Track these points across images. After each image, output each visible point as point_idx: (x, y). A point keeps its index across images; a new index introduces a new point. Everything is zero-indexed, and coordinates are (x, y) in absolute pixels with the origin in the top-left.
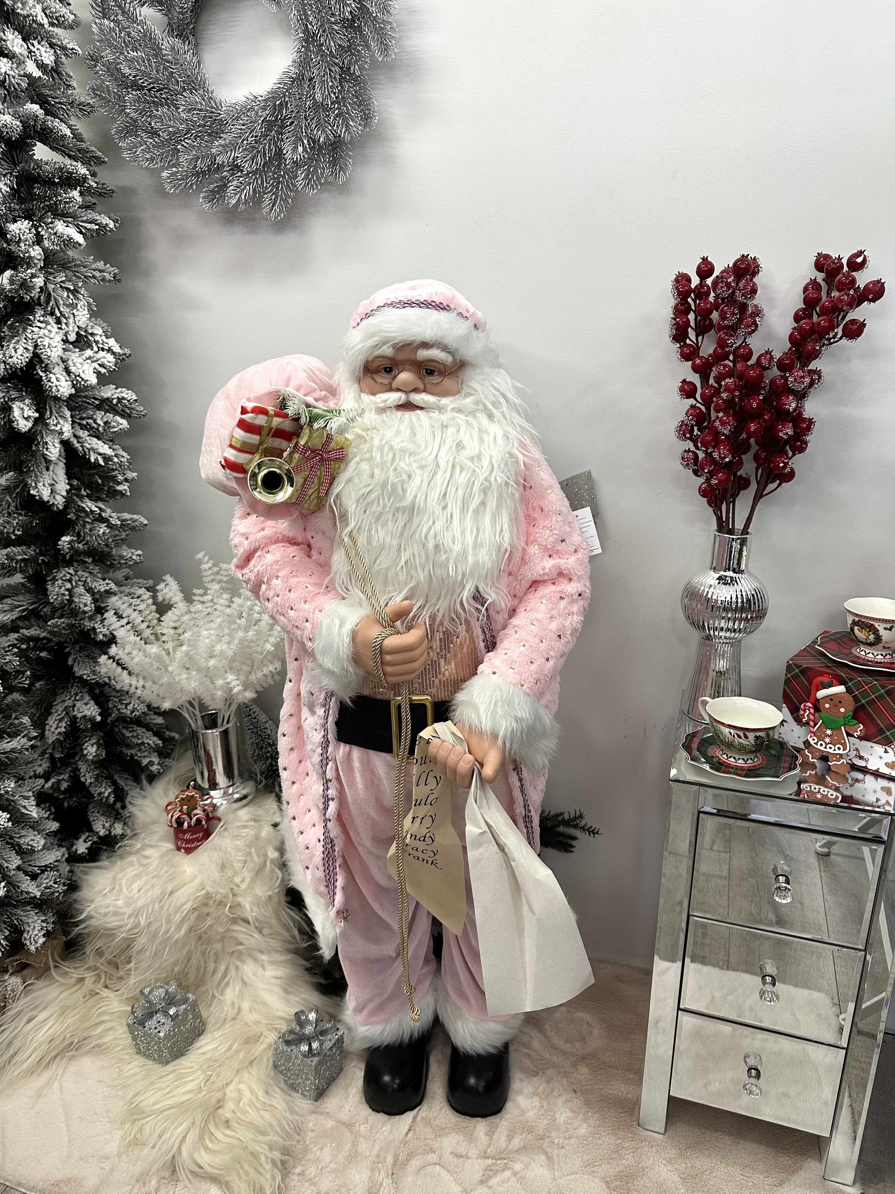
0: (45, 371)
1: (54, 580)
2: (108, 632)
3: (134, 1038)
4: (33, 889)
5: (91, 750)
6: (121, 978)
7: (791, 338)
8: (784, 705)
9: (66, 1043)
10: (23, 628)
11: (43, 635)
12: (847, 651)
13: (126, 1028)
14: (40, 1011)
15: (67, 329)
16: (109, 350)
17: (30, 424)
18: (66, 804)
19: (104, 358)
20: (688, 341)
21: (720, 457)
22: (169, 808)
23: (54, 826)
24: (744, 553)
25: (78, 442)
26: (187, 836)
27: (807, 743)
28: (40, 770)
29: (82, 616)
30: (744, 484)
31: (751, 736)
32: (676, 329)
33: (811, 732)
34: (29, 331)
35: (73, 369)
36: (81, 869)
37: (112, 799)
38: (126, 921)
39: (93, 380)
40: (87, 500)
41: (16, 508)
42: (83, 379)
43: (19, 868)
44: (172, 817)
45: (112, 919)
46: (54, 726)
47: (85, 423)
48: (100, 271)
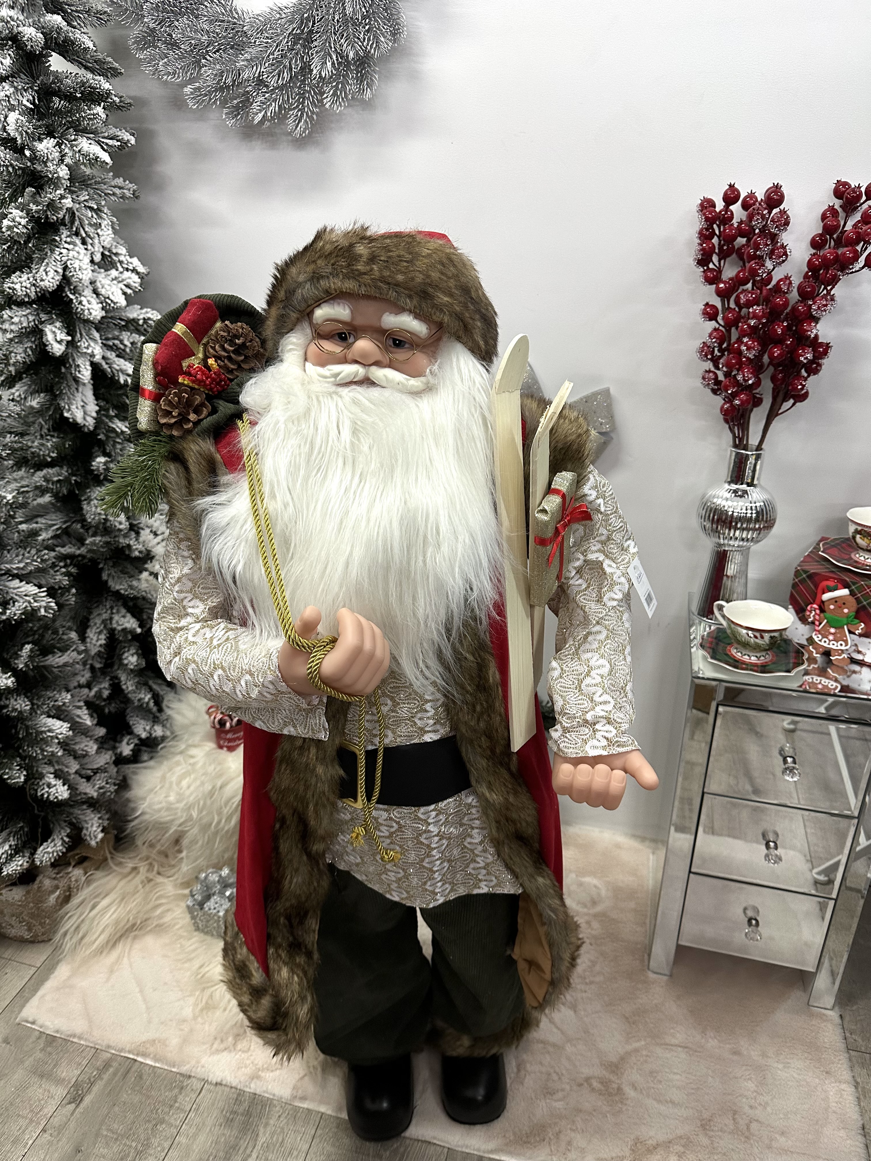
0: (74, 294)
1: (89, 500)
2: (143, 549)
3: (193, 918)
4: (90, 790)
5: (131, 659)
6: (173, 866)
7: (810, 263)
8: (790, 607)
9: (130, 924)
10: (57, 546)
11: (78, 552)
12: (847, 557)
13: (186, 910)
14: (103, 898)
15: (93, 250)
16: (134, 270)
17: (63, 348)
18: (107, 711)
19: (130, 278)
20: (711, 266)
21: (744, 380)
22: (211, 710)
23: (102, 731)
24: (758, 467)
25: (107, 363)
26: (229, 736)
27: (810, 640)
28: (83, 680)
29: (117, 533)
30: (757, 402)
31: (767, 636)
32: (702, 255)
33: (816, 630)
34: (58, 253)
35: (103, 291)
36: (131, 770)
37: (152, 704)
38: (179, 814)
39: (122, 301)
40: (116, 421)
41: (49, 430)
42: (112, 301)
43: (76, 772)
44: (215, 718)
45: (165, 814)
46: (95, 638)
47: (111, 344)
48: (120, 188)
